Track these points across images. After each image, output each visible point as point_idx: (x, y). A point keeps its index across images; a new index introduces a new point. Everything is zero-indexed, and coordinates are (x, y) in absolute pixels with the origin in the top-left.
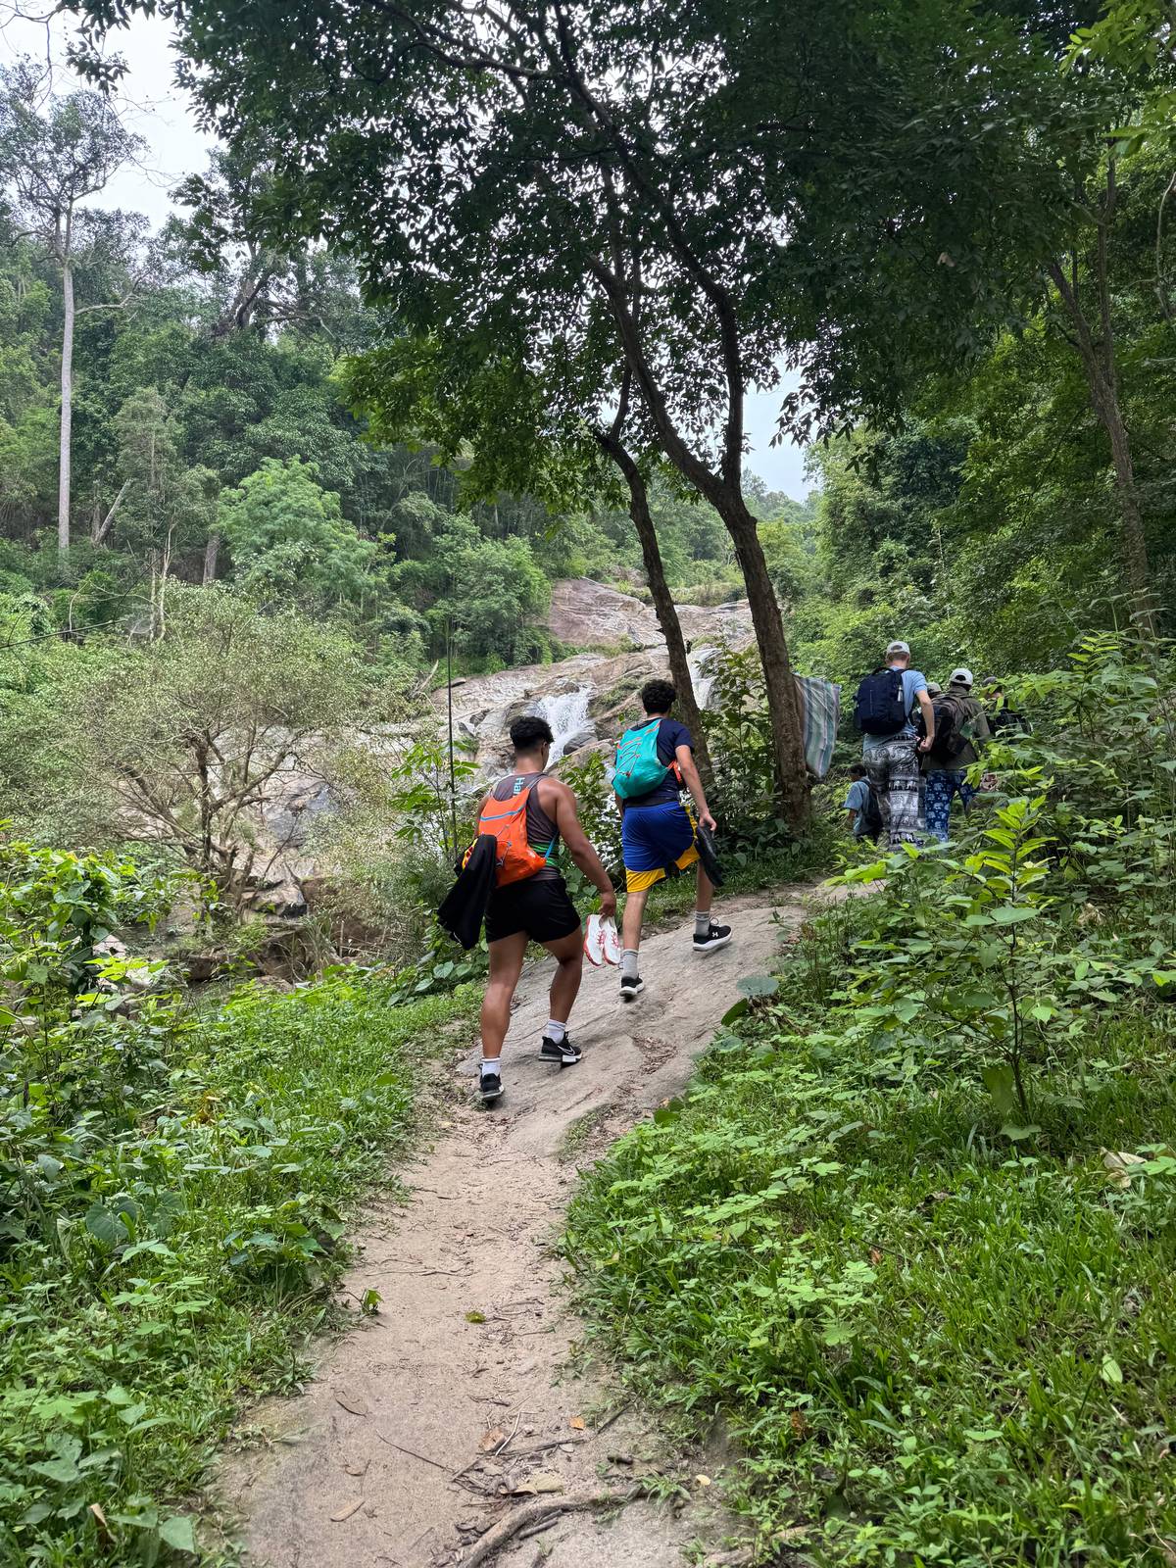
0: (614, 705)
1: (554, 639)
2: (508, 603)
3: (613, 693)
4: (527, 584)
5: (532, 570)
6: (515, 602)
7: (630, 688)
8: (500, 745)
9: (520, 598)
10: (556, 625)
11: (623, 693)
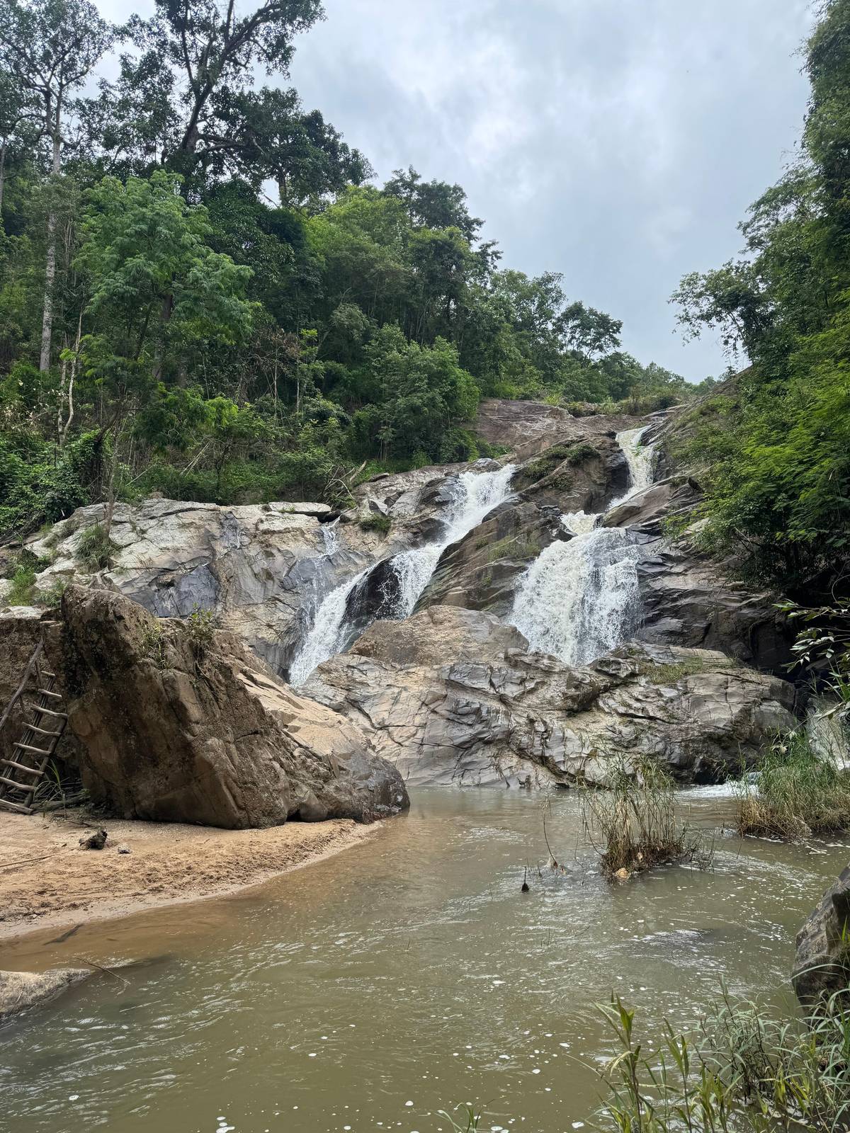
0: (542, 476)
1: (481, 440)
2: (433, 399)
3: (540, 463)
4: (453, 383)
5: (458, 371)
6: (439, 399)
7: (559, 457)
8: (413, 523)
9: (446, 397)
10: (483, 429)
11: (551, 463)
